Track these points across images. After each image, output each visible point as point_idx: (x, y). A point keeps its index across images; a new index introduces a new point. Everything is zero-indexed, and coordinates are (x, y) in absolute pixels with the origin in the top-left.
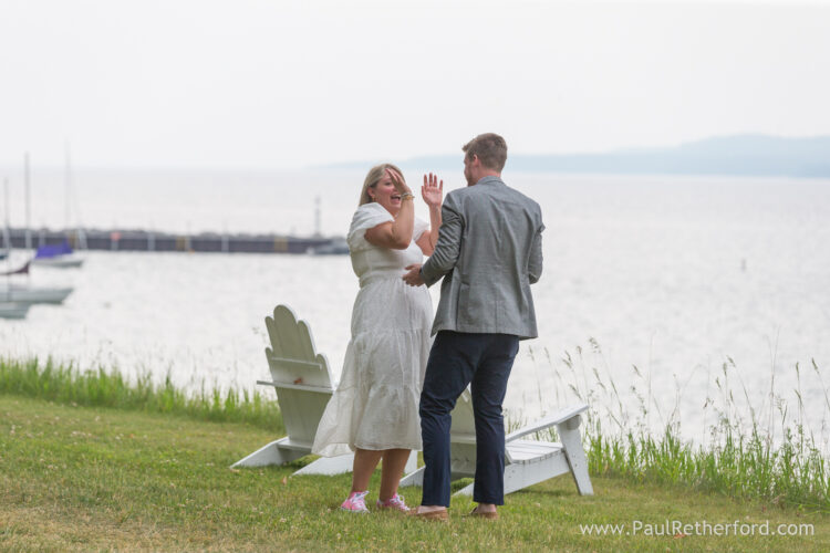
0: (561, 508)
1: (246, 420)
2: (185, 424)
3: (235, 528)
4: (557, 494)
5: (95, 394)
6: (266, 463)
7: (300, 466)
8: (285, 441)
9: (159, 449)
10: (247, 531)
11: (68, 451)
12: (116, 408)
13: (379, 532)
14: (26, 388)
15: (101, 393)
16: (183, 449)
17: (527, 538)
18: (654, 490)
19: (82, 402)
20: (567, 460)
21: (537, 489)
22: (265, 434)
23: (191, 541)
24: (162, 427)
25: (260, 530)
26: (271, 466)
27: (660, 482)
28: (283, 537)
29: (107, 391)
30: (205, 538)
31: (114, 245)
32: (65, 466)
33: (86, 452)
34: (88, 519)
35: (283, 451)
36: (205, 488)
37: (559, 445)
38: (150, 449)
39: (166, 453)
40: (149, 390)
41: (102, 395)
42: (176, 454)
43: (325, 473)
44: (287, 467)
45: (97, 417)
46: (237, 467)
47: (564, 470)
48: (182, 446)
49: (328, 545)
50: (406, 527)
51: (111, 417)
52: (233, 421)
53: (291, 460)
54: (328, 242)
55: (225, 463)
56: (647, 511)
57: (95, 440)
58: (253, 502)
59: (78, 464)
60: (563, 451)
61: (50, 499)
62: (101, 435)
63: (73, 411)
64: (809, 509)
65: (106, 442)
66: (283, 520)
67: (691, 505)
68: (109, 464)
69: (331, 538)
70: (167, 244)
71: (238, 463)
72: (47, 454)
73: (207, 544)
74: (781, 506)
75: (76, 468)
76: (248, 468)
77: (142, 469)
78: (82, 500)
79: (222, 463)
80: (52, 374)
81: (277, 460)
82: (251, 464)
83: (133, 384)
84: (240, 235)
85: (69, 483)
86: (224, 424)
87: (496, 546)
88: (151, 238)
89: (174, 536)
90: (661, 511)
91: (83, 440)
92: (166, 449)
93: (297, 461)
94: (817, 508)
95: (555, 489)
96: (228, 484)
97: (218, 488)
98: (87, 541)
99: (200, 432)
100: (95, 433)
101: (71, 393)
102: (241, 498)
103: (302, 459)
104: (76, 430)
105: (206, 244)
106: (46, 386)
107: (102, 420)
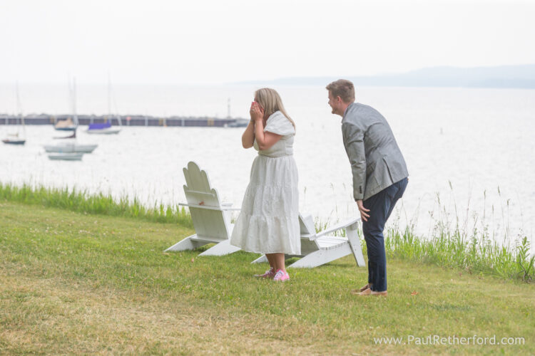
0: (347, 276)
1: (177, 222)
2: (144, 224)
3: (160, 292)
4: (345, 266)
5: (97, 208)
6: (184, 248)
7: (203, 250)
8: (195, 237)
9: (126, 240)
10: (167, 294)
11: (75, 242)
12: (108, 215)
13: (242, 295)
14: (61, 203)
15: (100, 207)
16: (139, 241)
17: (327, 297)
18: (399, 262)
19: (90, 212)
20: (351, 247)
21: (334, 263)
22: (187, 229)
23: (134, 301)
24: (131, 227)
25: (174, 293)
26: (187, 251)
27: (403, 258)
28: (187, 297)
29: (103, 206)
30: (142, 299)
31: (128, 123)
32: (72, 252)
33: (85, 243)
34: (77, 286)
35: (194, 242)
36: (147, 265)
37: (346, 239)
38: (121, 241)
39: (130, 243)
40: (127, 204)
41: (101, 208)
42: (135, 243)
43: (217, 255)
44: (196, 251)
45: (95, 220)
46: (167, 252)
47: (349, 252)
48: (139, 238)
49: (212, 303)
50: (258, 290)
51: (104, 220)
52: (170, 222)
53: (198, 247)
54: (234, 121)
55: (161, 249)
56: (395, 277)
57: (92, 236)
58: (173, 274)
59: (78, 251)
60: (349, 242)
61: (58, 274)
62: (96, 232)
63: (84, 217)
64: (486, 275)
65: (97, 237)
66: (188, 287)
67: (420, 272)
68: (96, 250)
69: (214, 298)
70: (154, 122)
71: (168, 249)
72: (63, 244)
73: (143, 303)
74: (470, 272)
75: (77, 253)
76: (174, 252)
77: (114, 253)
78: (76, 274)
79: (159, 249)
80: (75, 196)
81: (190, 247)
82: (175, 249)
83: (118, 203)
84: (191, 117)
85: (71, 263)
86: (166, 224)
87: (309, 302)
88: (146, 119)
89: (124, 297)
90: (403, 277)
91: (85, 235)
92: (130, 241)
93: (201, 247)
94: (490, 274)
95: (344, 263)
96: (161, 262)
97: (154, 265)
98: (73, 301)
99: (151, 229)
100: (93, 231)
101: (84, 207)
102: (167, 272)
103: (204, 246)
104: (82, 229)
105: (173, 122)
106: (71, 203)
107: (99, 222)
